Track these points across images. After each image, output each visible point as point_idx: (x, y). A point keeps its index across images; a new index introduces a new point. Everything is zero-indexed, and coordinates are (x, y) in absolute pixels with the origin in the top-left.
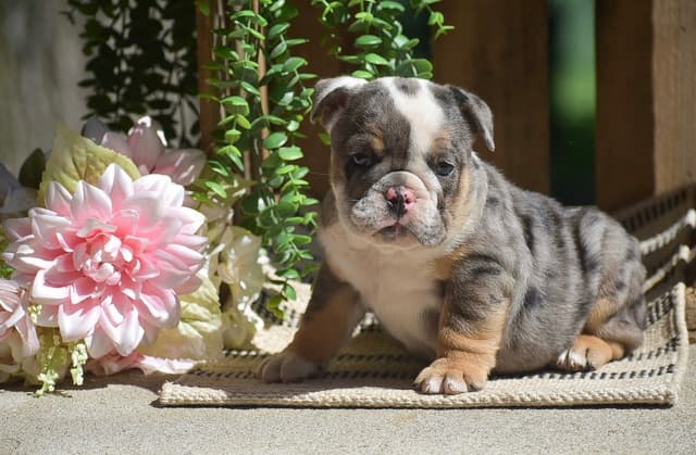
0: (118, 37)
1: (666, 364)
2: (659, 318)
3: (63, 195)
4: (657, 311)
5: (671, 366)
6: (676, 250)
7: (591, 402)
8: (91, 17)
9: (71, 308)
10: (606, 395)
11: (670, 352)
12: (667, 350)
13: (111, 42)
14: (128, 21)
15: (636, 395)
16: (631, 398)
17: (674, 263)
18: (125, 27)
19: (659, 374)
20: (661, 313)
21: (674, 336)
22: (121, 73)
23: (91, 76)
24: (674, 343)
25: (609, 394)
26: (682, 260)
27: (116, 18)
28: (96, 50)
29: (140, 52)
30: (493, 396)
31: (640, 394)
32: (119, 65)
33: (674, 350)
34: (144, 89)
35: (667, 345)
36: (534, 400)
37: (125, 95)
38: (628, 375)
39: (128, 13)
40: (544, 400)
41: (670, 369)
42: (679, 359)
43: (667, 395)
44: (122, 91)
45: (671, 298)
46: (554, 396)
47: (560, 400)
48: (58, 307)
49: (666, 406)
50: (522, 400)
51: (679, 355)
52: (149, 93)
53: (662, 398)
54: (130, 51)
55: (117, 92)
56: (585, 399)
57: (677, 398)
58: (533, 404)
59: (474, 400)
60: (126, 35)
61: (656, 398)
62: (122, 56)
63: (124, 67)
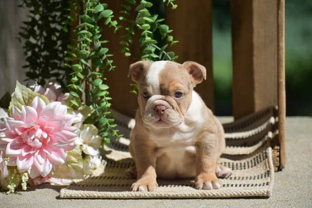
0: (39, 47)
1: (266, 182)
2: (261, 162)
3: (18, 111)
4: (260, 158)
5: (268, 183)
6: (267, 134)
7: (237, 196)
8: (27, 40)
9: (22, 158)
10: (243, 193)
11: (267, 177)
12: (265, 176)
13: (37, 50)
14: (43, 41)
15: (255, 193)
16: (253, 194)
17: (266, 139)
18: (42, 43)
19: (263, 185)
20: (262, 160)
21: (268, 170)
22: (41, 62)
23: (28, 63)
24: (268, 173)
25: (244, 192)
26: (269, 138)
27: (38, 40)
28: (29, 54)
29: (48, 54)
30: (197, 193)
31: (257, 192)
32: (39, 59)
33: (268, 176)
34: (50, 69)
35: (265, 173)
36: (214, 195)
37: (42, 71)
38: (250, 185)
39: (43, 38)
40: (218, 195)
41: (267, 184)
42: (271, 180)
43: (267, 192)
44: (41, 70)
45: (266, 153)
46: (222, 194)
47: (224, 195)
48: (17, 158)
49: (267, 197)
50: (209, 195)
51: (271, 178)
52: (52, 70)
53: (266, 193)
54: (44, 53)
55: (39, 70)
56: (234, 195)
57: (271, 194)
58: (213, 197)
59: (189, 195)
60: (42, 47)
61: (263, 194)
62: (41, 56)
63: (41, 60)
